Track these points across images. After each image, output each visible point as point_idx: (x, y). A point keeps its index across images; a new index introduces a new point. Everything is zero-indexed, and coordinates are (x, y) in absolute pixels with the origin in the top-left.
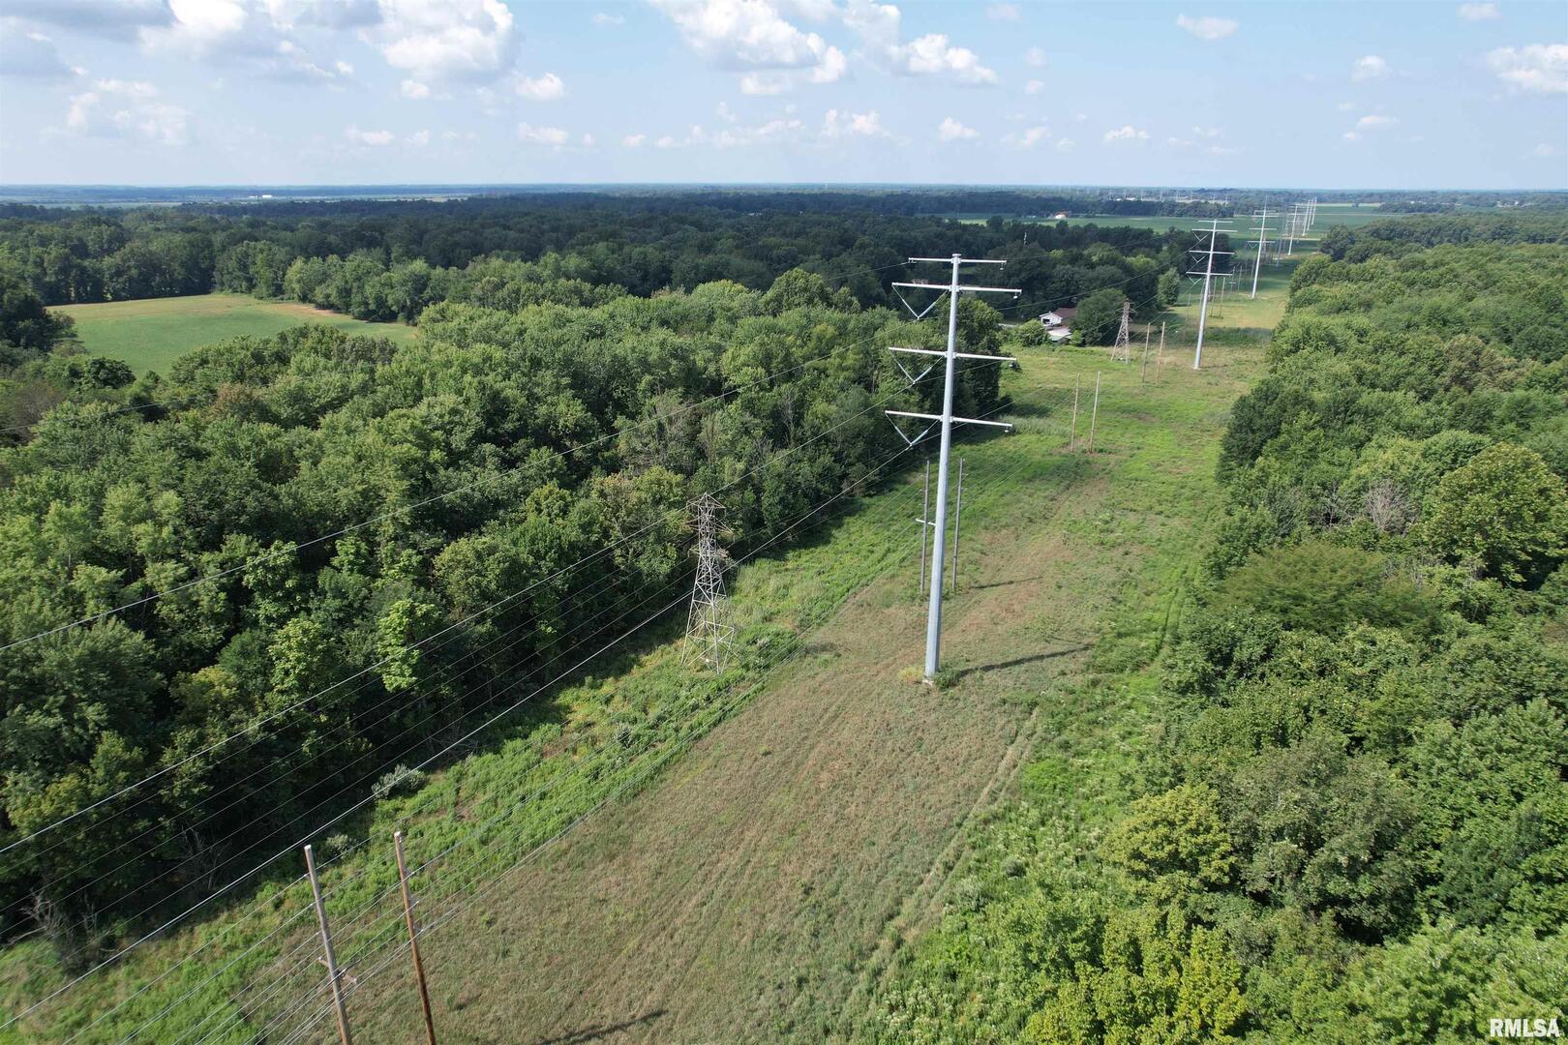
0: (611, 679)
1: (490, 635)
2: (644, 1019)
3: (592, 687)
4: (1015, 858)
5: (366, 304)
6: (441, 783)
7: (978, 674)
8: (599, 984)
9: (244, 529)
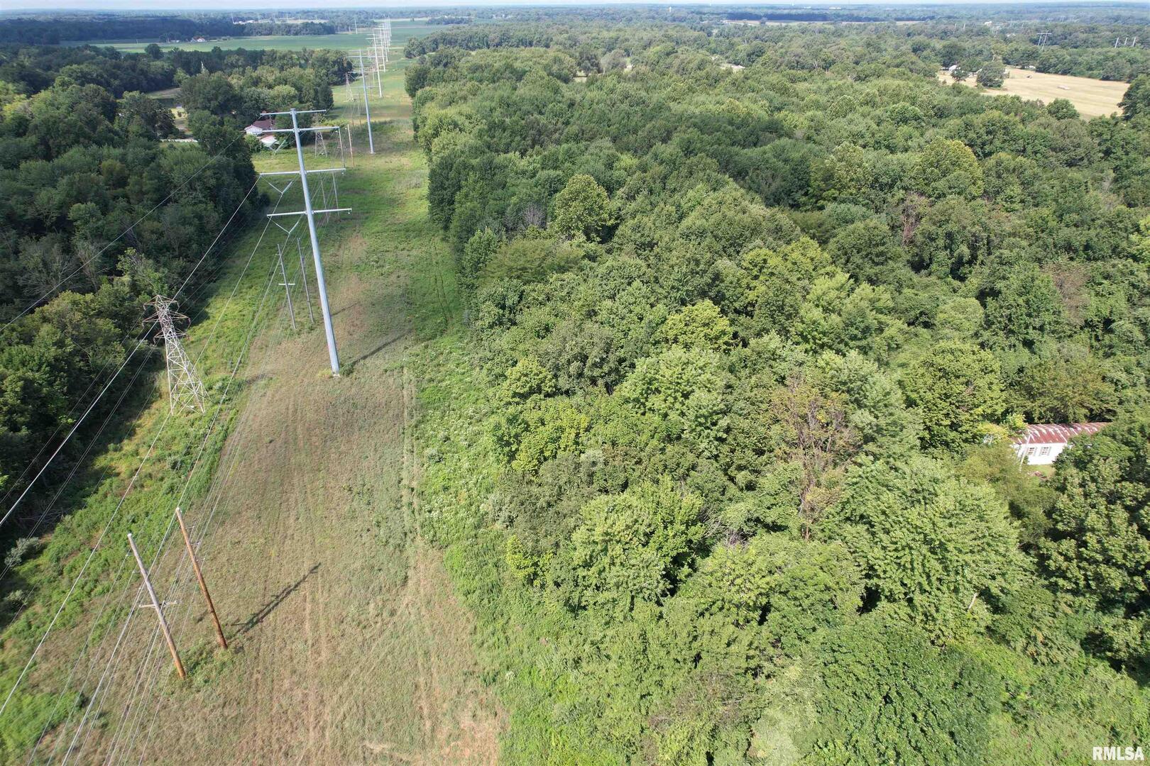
0: (126, 441)
2: (311, 572)
3: (115, 450)
6: (54, 541)
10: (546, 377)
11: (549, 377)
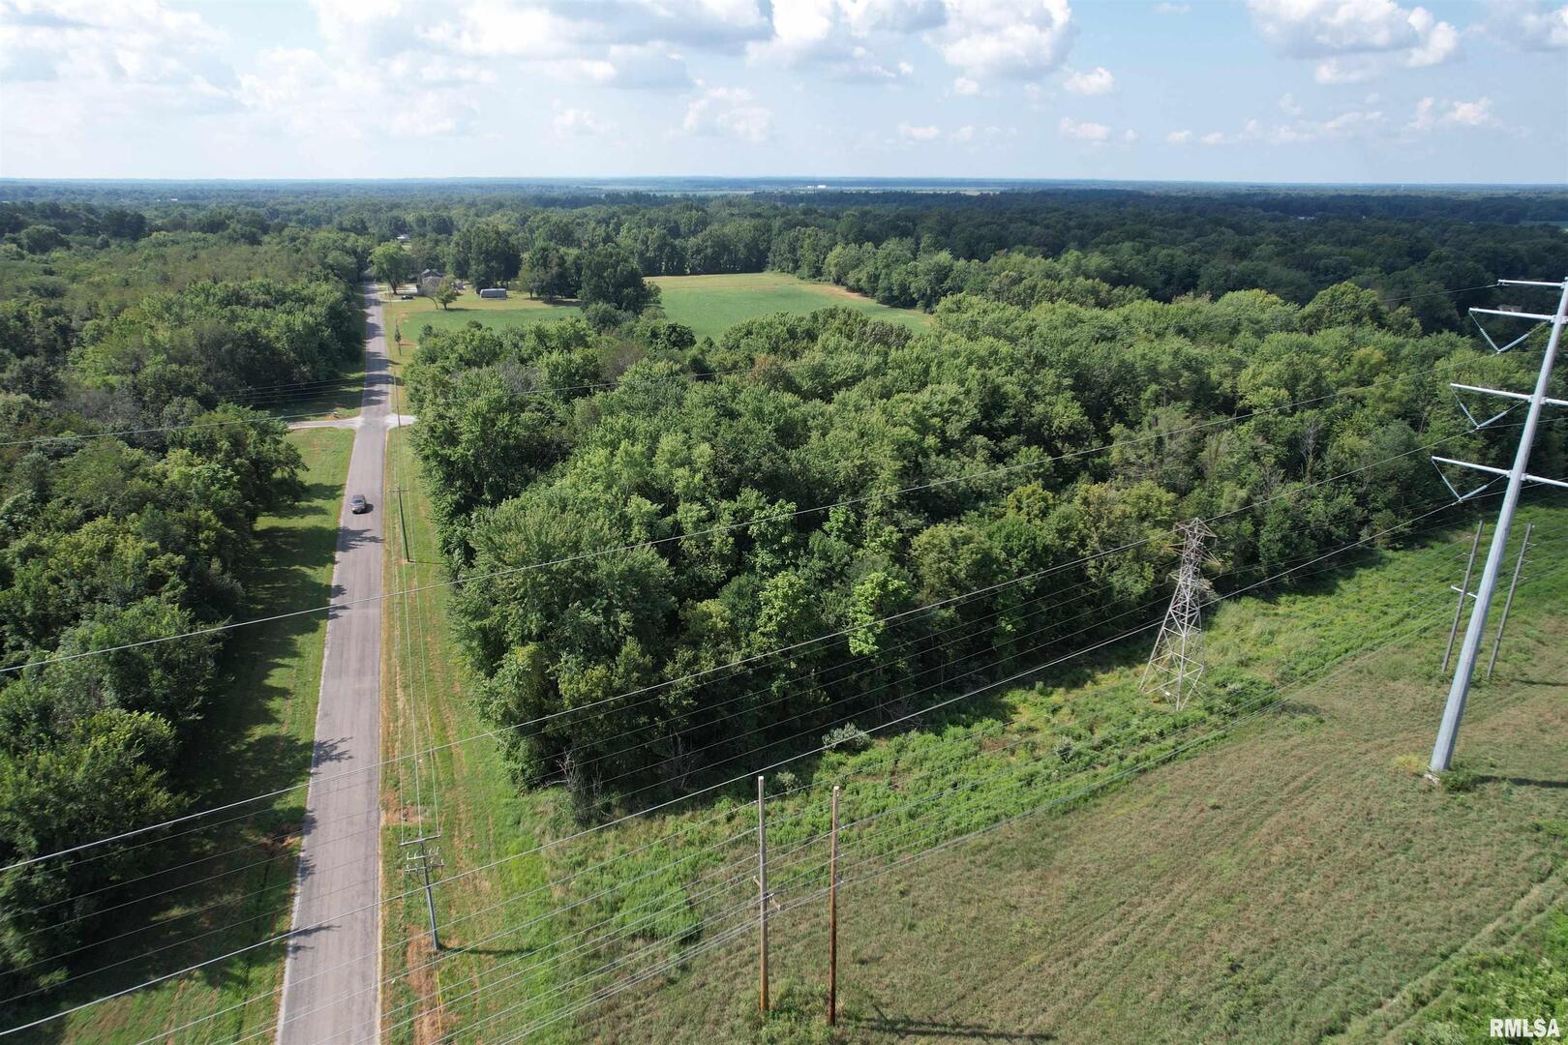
0: (1061, 690)
1: (952, 620)
3: (1041, 693)
5: (891, 290)
6: (883, 748)
7: (1505, 786)
8: (994, 987)
9: (757, 485)
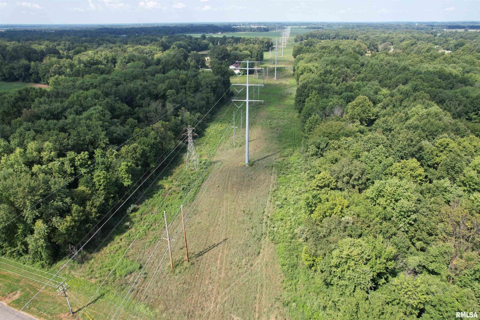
0: (169, 177)
2: (224, 241)
3: (165, 179)
4: (284, 197)
6: (142, 207)
7: (257, 162)
8: (210, 238)
10: (332, 181)
11: (334, 181)
